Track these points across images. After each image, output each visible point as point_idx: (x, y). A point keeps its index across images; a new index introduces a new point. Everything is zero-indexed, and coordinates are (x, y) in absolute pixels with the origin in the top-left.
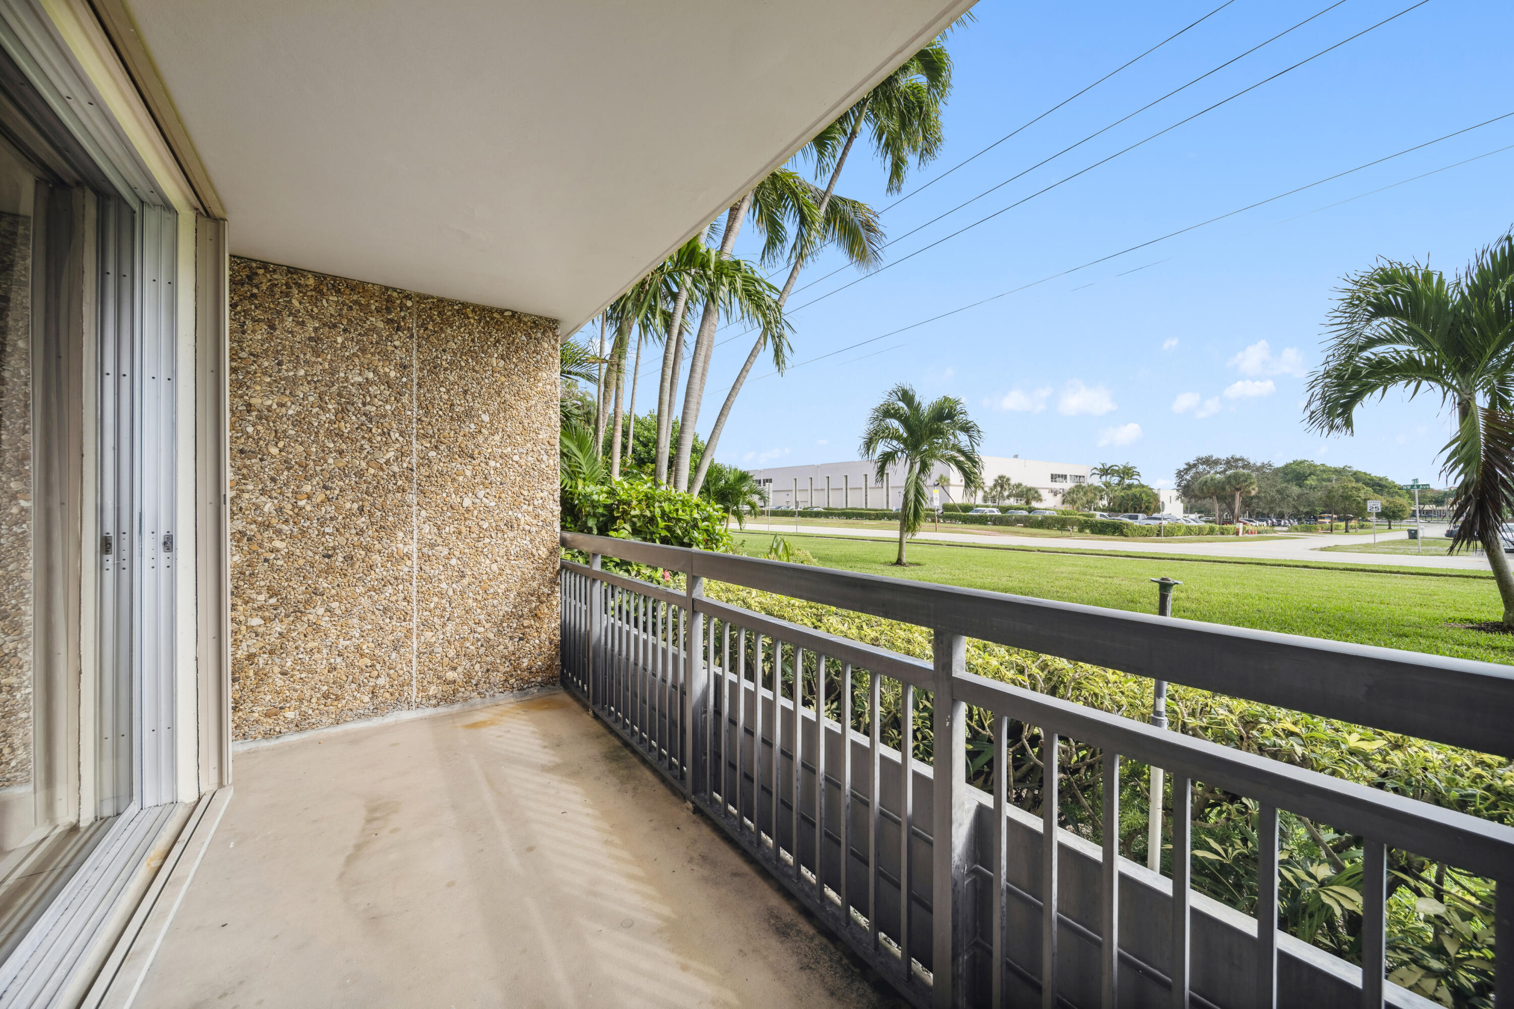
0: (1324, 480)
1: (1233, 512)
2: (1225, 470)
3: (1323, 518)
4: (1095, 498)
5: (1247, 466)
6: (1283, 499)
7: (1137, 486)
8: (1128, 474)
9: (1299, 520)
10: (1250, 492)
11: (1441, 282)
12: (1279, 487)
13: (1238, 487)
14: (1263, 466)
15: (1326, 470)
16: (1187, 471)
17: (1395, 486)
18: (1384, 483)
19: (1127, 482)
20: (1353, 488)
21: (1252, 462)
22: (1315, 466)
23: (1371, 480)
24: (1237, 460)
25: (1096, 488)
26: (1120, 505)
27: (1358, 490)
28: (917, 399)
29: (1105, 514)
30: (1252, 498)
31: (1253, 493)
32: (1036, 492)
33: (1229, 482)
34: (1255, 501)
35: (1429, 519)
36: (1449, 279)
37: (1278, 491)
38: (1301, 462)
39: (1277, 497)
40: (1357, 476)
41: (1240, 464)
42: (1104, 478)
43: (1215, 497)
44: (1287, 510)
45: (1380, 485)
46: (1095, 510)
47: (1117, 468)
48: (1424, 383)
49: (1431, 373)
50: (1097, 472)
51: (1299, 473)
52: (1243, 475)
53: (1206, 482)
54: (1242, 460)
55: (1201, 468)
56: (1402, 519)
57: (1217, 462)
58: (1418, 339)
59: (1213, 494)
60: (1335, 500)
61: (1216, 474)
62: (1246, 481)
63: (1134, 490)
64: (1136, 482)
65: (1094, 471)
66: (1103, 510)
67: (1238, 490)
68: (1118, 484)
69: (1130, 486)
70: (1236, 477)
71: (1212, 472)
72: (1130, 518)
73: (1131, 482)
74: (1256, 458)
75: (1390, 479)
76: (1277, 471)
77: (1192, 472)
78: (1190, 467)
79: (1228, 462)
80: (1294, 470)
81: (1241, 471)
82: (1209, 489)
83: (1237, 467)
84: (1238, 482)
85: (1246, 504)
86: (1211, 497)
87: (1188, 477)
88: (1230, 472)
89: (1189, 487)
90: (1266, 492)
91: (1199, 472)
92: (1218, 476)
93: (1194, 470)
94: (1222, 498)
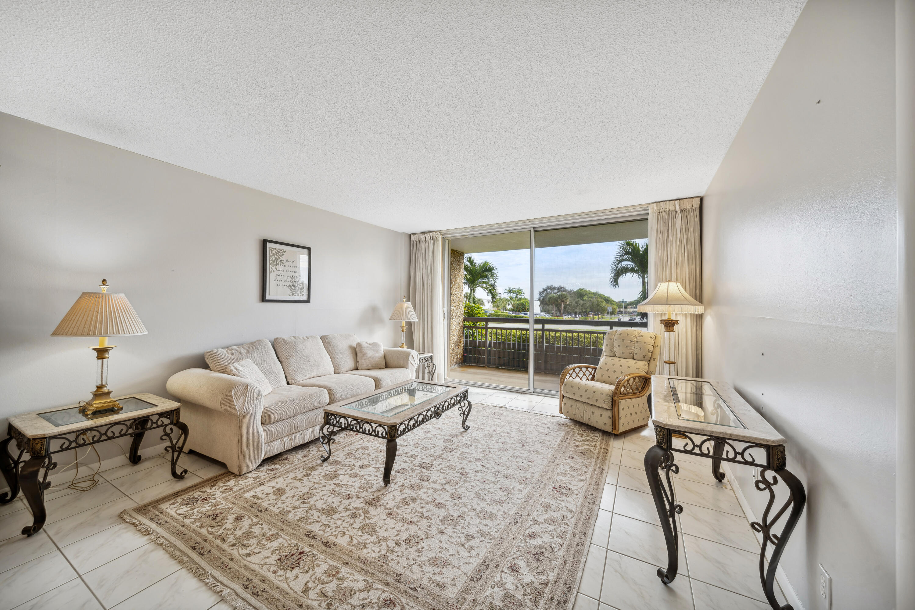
0: (590, 297)
1: (560, 311)
2: (557, 292)
3: (590, 314)
4: (506, 305)
5: (565, 291)
6: (578, 306)
7: (523, 299)
8: (519, 293)
9: (581, 315)
10: (566, 302)
11: (638, 246)
12: (576, 300)
14: (571, 291)
15: (590, 293)
16: (543, 292)
18: (609, 299)
19: (519, 296)
20: (601, 301)
21: (567, 289)
22: (587, 291)
23: (605, 298)
24: (561, 288)
25: (506, 299)
26: (517, 308)
28: (475, 261)
29: (511, 312)
30: (567, 305)
31: (568, 303)
32: (482, 301)
33: (560, 298)
34: (568, 306)
36: (640, 246)
37: (575, 302)
38: (583, 289)
39: (575, 305)
40: (601, 296)
41: (563, 289)
42: (509, 294)
43: (554, 305)
44: (578, 311)
45: (608, 300)
46: (506, 310)
47: (515, 290)
48: (635, 274)
49: (636, 271)
50: (507, 291)
51: (582, 294)
52: (565, 295)
53: (551, 298)
54: (563, 288)
55: (548, 291)
56: (615, 314)
57: (554, 288)
58: (633, 261)
59: (553, 303)
60: (594, 306)
61: (553, 294)
62: (565, 297)
63: (522, 301)
64: (523, 297)
65: (506, 291)
66: (510, 311)
67: (563, 301)
68: (515, 298)
69: (520, 299)
70: (561, 295)
72: (524, 314)
73: (521, 296)
74: (569, 288)
75: (611, 297)
76: (575, 293)
78: (545, 290)
79: (558, 289)
80: (580, 293)
81: (564, 293)
82: (551, 301)
83: (561, 291)
84: (562, 298)
85: (565, 308)
86: (552, 305)
87: (543, 295)
88: (559, 293)
89: (543, 299)
90: (571, 302)
91: (547, 293)
92: (555, 295)
93: (546, 292)
94: (556, 305)
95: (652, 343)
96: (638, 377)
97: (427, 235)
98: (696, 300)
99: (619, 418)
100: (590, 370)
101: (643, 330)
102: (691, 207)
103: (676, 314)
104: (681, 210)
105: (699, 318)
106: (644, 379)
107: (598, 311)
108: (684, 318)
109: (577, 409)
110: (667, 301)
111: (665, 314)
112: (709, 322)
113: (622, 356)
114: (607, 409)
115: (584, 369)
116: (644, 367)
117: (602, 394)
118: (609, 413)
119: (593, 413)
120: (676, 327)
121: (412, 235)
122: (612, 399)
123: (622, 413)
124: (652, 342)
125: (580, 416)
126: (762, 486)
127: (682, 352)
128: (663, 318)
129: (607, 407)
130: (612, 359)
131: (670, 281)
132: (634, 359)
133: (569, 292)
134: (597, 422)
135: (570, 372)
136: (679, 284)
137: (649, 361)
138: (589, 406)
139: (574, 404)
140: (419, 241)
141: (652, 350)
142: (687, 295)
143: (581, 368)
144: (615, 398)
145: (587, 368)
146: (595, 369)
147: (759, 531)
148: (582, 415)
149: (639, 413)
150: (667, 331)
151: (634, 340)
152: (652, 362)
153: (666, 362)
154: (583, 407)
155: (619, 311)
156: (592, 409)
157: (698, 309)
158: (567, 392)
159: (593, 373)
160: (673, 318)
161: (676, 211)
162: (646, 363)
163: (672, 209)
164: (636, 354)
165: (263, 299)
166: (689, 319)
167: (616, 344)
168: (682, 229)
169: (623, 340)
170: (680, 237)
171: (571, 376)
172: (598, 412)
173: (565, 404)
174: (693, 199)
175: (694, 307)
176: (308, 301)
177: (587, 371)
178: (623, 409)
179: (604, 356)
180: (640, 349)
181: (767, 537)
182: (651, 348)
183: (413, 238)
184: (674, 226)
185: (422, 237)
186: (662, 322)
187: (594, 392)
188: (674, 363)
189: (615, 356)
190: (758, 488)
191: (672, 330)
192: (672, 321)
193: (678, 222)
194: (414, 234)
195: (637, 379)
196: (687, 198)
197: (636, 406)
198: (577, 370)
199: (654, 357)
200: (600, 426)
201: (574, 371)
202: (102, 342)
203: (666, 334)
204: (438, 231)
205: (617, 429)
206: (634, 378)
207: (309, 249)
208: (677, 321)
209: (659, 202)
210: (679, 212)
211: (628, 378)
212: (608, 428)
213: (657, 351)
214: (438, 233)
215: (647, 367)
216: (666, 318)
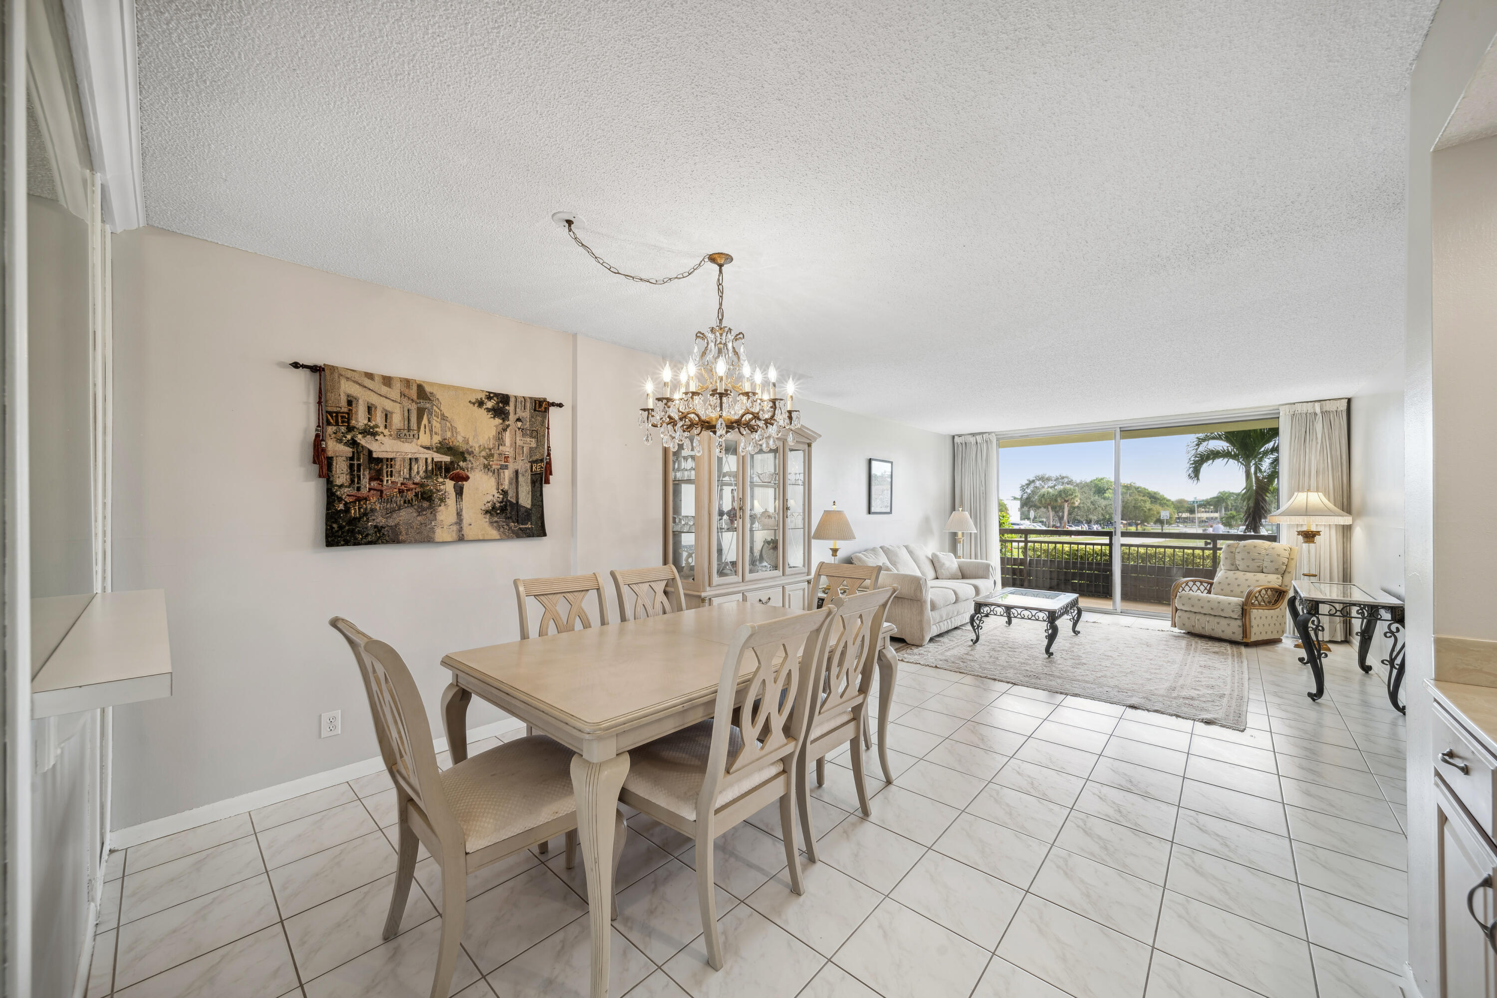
1: (1060, 519)
2: (1056, 486)
5: (1070, 482)
6: (1094, 509)
10: (1074, 503)
12: (1092, 500)
13: (1066, 499)
14: (1081, 483)
16: (1028, 485)
17: (1164, 499)
20: (1142, 500)
21: (1074, 480)
22: (1111, 483)
23: (1149, 493)
24: (1063, 478)
27: (1145, 501)
30: (1074, 508)
31: (1077, 504)
33: (1060, 495)
34: (1077, 510)
35: (1185, 524)
37: (1092, 502)
38: (1102, 479)
39: (1092, 507)
41: (1066, 480)
43: (1050, 507)
44: (1095, 518)
48: (1231, 460)
49: (1235, 457)
51: (1100, 487)
52: (1070, 489)
53: (1044, 495)
54: (1067, 477)
55: (1038, 483)
57: (1049, 479)
58: (1228, 441)
59: (1048, 504)
60: (1129, 509)
61: (1046, 489)
62: (1072, 495)
67: (1066, 501)
70: (1065, 491)
71: (1046, 487)
74: (1076, 478)
75: (1161, 493)
76: (1088, 485)
77: (1032, 487)
78: (1030, 482)
79: (1057, 479)
80: (1097, 485)
81: (1068, 487)
82: (1046, 501)
83: (1063, 483)
84: (1065, 496)
85: (1070, 514)
86: (1045, 507)
87: (1029, 491)
88: (1060, 487)
89: (1028, 498)
90: (1083, 503)
91: (1036, 487)
92: (1050, 490)
93: (1032, 485)
94: (1054, 508)
95: (1287, 556)
96: (1271, 589)
97: (979, 438)
98: (1343, 510)
99: (1251, 627)
100: (1206, 585)
101: (1274, 544)
102: (1335, 409)
103: (1317, 525)
104: (1322, 412)
105: (1346, 530)
106: (1277, 592)
107: (1136, 518)
108: (1327, 529)
109: (1196, 621)
110: (1307, 512)
111: (1302, 525)
112: (1358, 534)
113: (1247, 569)
114: (1236, 619)
115: (1198, 584)
116: (1277, 580)
117: (1229, 604)
118: (1239, 623)
119: (1218, 623)
120: (1317, 538)
121: (956, 437)
122: (1242, 609)
123: (1254, 623)
124: (1286, 554)
125: (1201, 628)
126: (1389, 635)
127: (1326, 565)
128: (1300, 529)
129: (1236, 617)
130: (1234, 573)
131: (1309, 490)
132: (1263, 572)
133: (1077, 485)
134: (1223, 631)
135: (1183, 586)
136: (1320, 494)
137: (1283, 575)
138: (1213, 617)
139: (1192, 616)
140: (966, 443)
141: (1286, 563)
142: (1331, 505)
143: (1194, 582)
144: (1245, 607)
145: (1201, 582)
146: (1212, 584)
147: (1387, 665)
148: (1204, 626)
149: (1272, 625)
150: (1305, 542)
151: (1263, 552)
152: (1287, 576)
153: (1304, 575)
154: (1204, 619)
155: (1179, 518)
156: (1217, 620)
157: (1347, 520)
158: (1183, 605)
159: (1208, 588)
160: (1314, 529)
161: (1316, 414)
162: (1279, 576)
163: (1311, 410)
164: (1266, 567)
165: (869, 512)
166: (1333, 532)
167: (1238, 557)
168: (1323, 432)
169: (1249, 553)
170: (1322, 442)
171: (1183, 590)
172: (1224, 622)
173: (1180, 617)
174: (1338, 401)
175: (1340, 518)
176: (891, 513)
177: (1202, 586)
178: (1255, 618)
179: (1221, 570)
180: (1271, 562)
181: (1392, 666)
182: (1286, 561)
183: (957, 439)
184: (1313, 429)
185: (972, 440)
186: (1299, 533)
187: (1219, 603)
188: (1315, 576)
189: (1238, 570)
190: (1386, 636)
191: (1313, 542)
192: (1312, 532)
193: (1319, 426)
194: (960, 436)
195: (1269, 592)
196: (1330, 400)
197: (1269, 618)
198: (1191, 584)
199: (1289, 570)
200: (1228, 635)
201: (1187, 585)
202: (835, 544)
203: (1305, 546)
204: (992, 432)
205: (1248, 636)
206: (1267, 589)
207: (892, 463)
208: (1319, 532)
209: (1294, 404)
210: (1320, 415)
211: (1259, 589)
212: (1238, 637)
213: (1293, 563)
214: (993, 434)
215: (1280, 581)
216: (1305, 529)
